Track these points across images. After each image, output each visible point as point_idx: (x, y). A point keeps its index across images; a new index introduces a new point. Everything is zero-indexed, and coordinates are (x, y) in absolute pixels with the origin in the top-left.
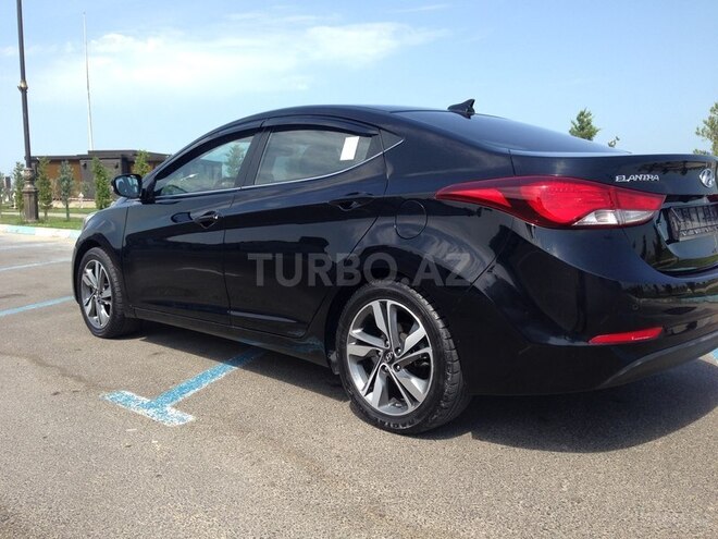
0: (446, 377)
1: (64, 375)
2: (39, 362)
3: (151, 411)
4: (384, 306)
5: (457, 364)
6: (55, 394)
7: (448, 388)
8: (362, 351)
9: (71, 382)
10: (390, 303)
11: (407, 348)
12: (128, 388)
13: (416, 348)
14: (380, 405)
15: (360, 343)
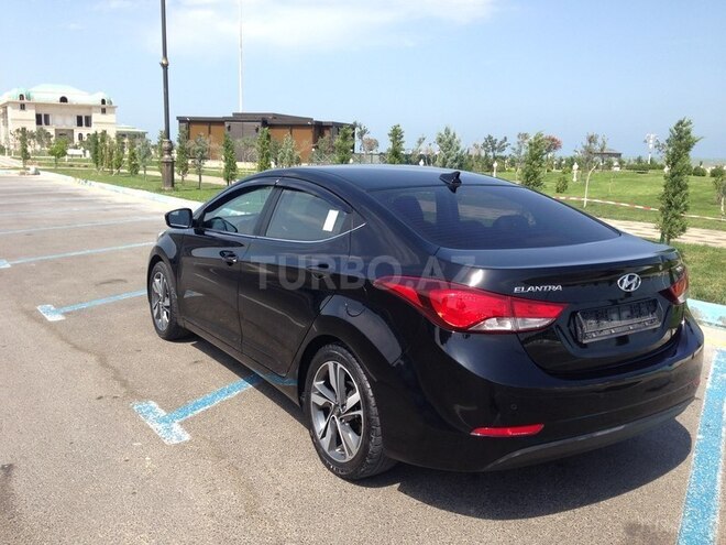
0: (370, 439)
1: (115, 378)
2: (103, 362)
3: (160, 427)
4: (336, 366)
5: (379, 428)
6: (99, 398)
7: (371, 448)
8: (321, 401)
9: (117, 386)
10: (339, 366)
11: (348, 407)
12: (156, 399)
13: (353, 409)
14: (330, 449)
15: (321, 395)
